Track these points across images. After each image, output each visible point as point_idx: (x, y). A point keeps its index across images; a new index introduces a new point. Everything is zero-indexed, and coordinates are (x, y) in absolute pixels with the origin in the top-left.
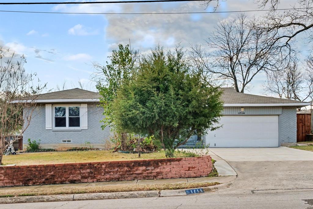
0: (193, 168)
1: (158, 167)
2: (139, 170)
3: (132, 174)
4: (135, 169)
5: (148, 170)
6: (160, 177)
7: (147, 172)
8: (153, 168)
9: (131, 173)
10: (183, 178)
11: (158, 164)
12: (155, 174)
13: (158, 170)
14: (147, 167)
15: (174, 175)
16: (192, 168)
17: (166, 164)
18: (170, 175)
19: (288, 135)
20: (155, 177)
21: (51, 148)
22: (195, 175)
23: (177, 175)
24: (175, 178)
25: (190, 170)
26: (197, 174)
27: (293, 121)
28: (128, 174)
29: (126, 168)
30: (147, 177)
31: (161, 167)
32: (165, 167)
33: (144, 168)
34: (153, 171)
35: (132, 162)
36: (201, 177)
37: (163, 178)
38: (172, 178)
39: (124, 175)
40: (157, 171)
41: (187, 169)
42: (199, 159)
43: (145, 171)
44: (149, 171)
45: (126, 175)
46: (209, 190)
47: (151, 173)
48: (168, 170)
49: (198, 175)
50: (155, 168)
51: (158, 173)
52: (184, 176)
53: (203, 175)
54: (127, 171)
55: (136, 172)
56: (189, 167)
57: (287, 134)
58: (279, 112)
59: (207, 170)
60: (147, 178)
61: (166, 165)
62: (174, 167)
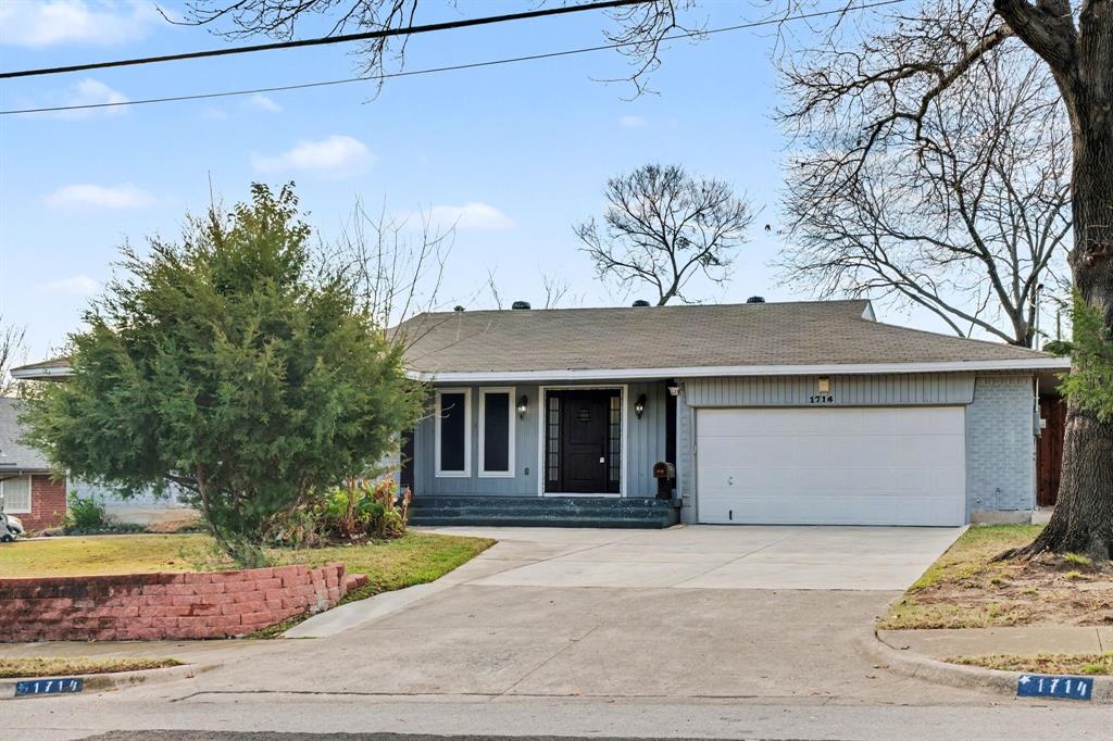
0: (203, 607)
1: (105, 601)
2: (54, 609)
3: (32, 622)
4: (44, 605)
5: (78, 610)
6: (106, 634)
7: (74, 615)
8: (92, 604)
9: (31, 617)
10: (171, 639)
11: (106, 592)
12: (94, 624)
13: (104, 612)
14: (74, 602)
15: (146, 630)
16: (202, 609)
17: (129, 591)
18: (134, 629)
19: (997, 480)
20: (94, 632)
21: (140, 521)
22: (206, 632)
23: (154, 630)
24: (148, 640)
25: (195, 613)
26: (214, 629)
27: (1019, 429)
28: (20, 622)
29: (19, 604)
30: (71, 632)
31: (115, 602)
32: (125, 601)
33: (67, 602)
34: (90, 616)
35: (36, 582)
36: (227, 638)
37: (114, 639)
38: (140, 638)
39: (10, 623)
40: (101, 614)
41: (187, 612)
42: (231, 578)
43: (68, 615)
44: (79, 614)
45: (17, 626)
46: (104, 685)
47: (84, 620)
48: (132, 611)
49: (217, 631)
50: (97, 604)
51: (104, 622)
52: (175, 632)
53: (238, 633)
54: (20, 612)
55: (46, 616)
56: (192, 605)
57: (995, 476)
58: (965, 392)
59: (256, 617)
60: (70, 637)
61: (129, 594)
62: (150, 602)
